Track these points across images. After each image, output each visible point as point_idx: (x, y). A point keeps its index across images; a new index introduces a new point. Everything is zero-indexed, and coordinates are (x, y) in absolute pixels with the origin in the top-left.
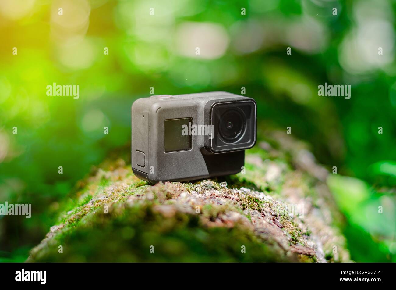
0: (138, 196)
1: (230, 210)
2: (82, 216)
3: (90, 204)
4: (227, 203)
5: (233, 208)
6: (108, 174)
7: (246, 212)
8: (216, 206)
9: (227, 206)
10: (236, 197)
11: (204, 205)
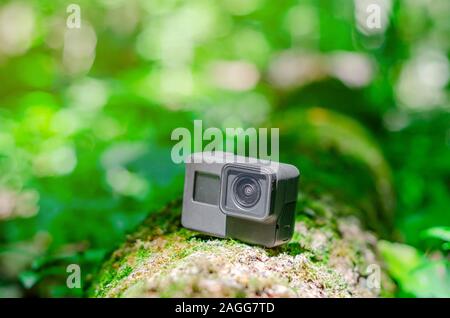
0: (181, 269)
1: (276, 283)
2: (123, 290)
3: (130, 277)
4: (272, 276)
5: (279, 281)
6: (147, 244)
7: (292, 284)
8: (261, 279)
9: (272, 279)
10: (281, 269)
11: (249, 278)
